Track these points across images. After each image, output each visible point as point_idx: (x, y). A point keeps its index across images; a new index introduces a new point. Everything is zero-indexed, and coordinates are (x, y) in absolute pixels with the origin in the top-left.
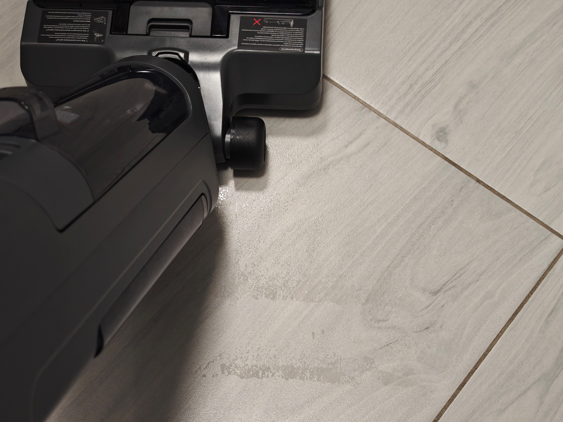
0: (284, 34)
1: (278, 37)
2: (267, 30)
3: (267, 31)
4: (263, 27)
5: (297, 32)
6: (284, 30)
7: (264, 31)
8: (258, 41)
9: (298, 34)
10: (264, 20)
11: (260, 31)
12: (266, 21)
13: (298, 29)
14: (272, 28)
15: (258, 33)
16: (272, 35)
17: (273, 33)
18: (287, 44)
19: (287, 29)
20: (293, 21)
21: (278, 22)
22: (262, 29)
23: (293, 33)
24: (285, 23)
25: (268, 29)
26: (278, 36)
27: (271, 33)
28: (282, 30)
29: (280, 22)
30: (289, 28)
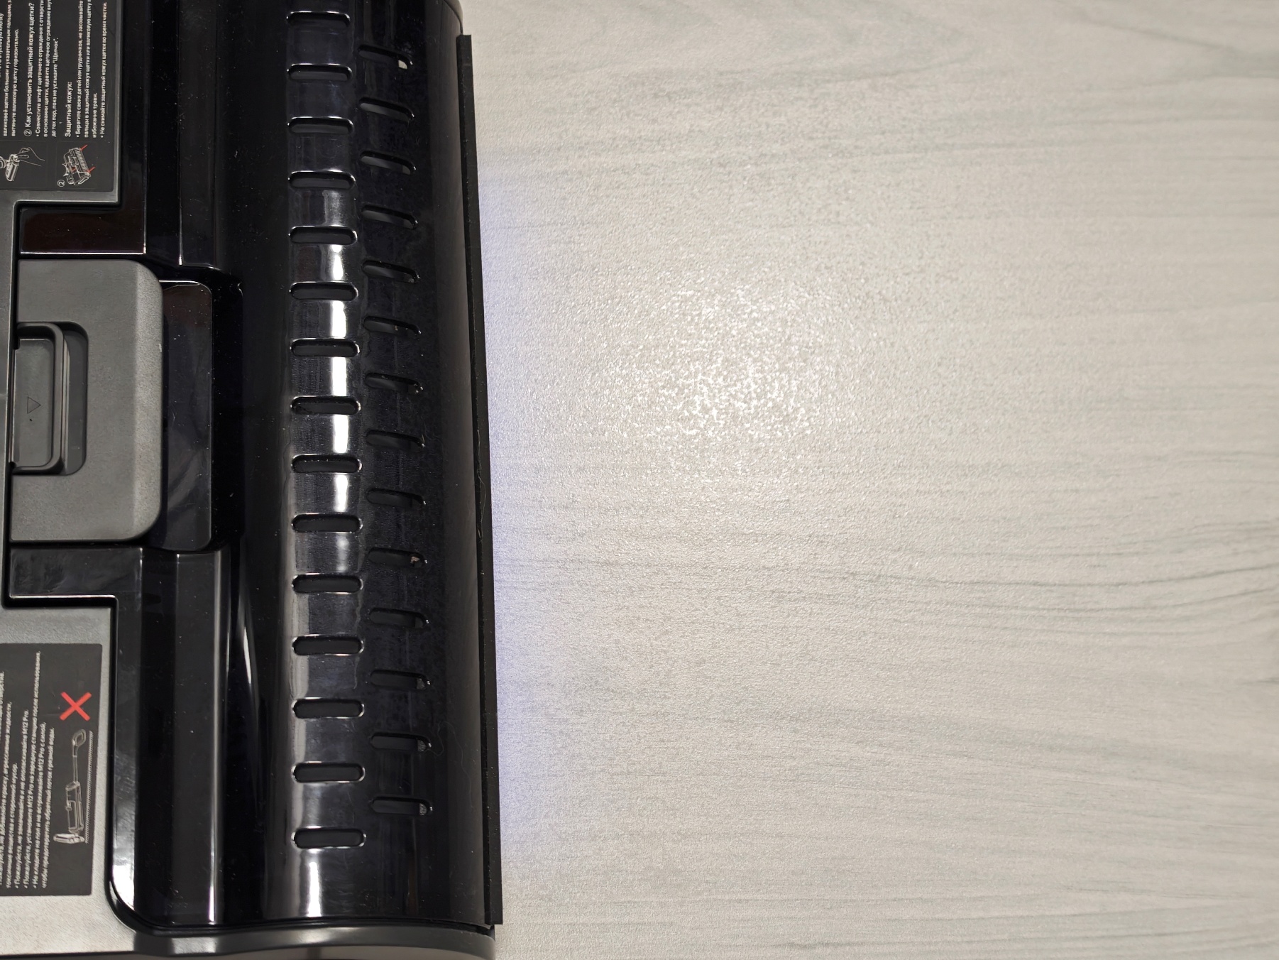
0: (21, 811)
2: (38, 750)
3: (33, 747)
4: (52, 731)
5: (32, 858)
6: (39, 811)
7: (34, 735)
9: (23, 866)
10: (82, 733)
11: (35, 720)
12: (79, 739)
13: (46, 863)
14: (45, 766)
15: (26, 713)
16: (15, 767)
17: (23, 772)
19: (43, 820)
20: (82, 839)
21: (77, 784)
22: (43, 726)
23: (24, 843)
24: (72, 813)
25: (42, 750)
27: (24, 764)
28: (40, 802)
29: (74, 790)
30: (50, 827)
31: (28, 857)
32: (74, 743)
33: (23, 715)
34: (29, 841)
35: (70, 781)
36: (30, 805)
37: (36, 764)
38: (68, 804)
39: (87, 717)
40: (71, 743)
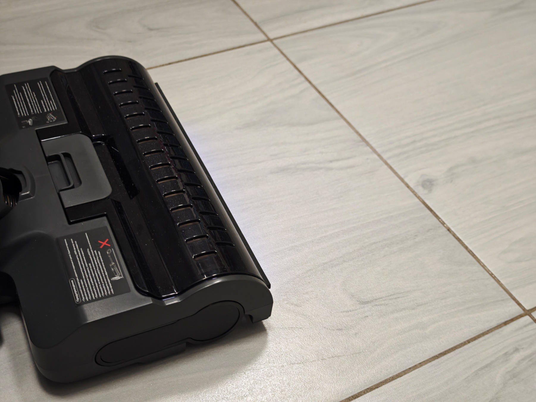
1: (88, 271)
2: (96, 258)
3: (94, 258)
5: (106, 287)
6: (103, 274)
7: (93, 254)
8: (76, 253)
9: (103, 290)
10: (109, 250)
11: (92, 251)
12: (109, 252)
13: (111, 287)
14: (100, 261)
16: (90, 264)
17: (93, 265)
18: (82, 283)
19: (105, 276)
20: (121, 277)
21: (113, 263)
22: (95, 251)
23: (101, 283)
24: (115, 271)
26: (90, 271)
27: (93, 263)
28: (102, 271)
29: (113, 265)
30: (109, 277)
31: (104, 287)
32: (108, 253)
33: (87, 250)
34: (103, 282)
35: (111, 263)
36: (99, 273)
37: (97, 262)
38: (112, 269)
39: (109, 245)
40: (107, 253)
